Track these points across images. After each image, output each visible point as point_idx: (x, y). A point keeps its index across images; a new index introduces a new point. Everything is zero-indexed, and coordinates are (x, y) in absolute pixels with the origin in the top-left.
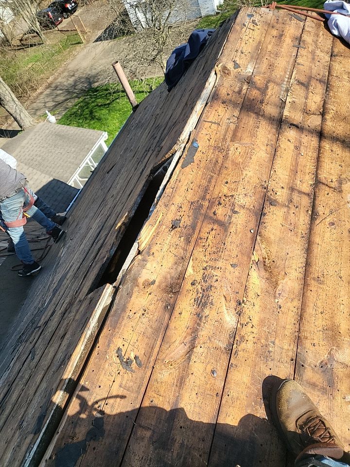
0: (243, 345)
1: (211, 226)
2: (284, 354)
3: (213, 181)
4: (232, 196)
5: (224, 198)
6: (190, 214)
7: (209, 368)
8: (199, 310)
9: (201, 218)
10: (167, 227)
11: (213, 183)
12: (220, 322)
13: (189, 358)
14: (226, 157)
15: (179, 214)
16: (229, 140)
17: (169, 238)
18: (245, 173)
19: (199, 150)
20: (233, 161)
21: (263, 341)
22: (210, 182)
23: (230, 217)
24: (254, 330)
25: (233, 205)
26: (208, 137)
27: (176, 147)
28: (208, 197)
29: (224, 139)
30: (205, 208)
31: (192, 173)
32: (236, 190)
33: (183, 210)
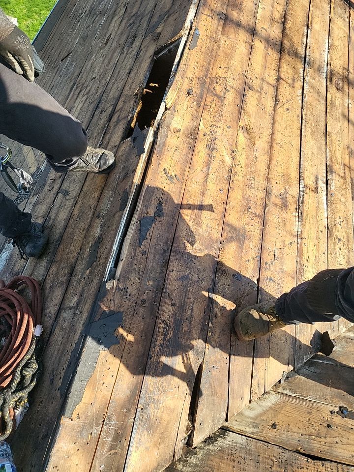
0: (236, 177)
1: (213, 98)
2: (260, 186)
3: (212, 64)
4: (225, 78)
5: (219, 78)
6: (199, 87)
7: (218, 188)
8: (209, 152)
9: (206, 91)
10: (184, 93)
11: (212, 66)
12: (222, 162)
13: (206, 181)
14: (219, 47)
15: (191, 85)
16: (220, 33)
17: (186, 101)
18: (232, 62)
19: (200, 37)
20: (223, 51)
21: (248, 176)
22: (209, 64)
23: (224, 93)
24: (242, 169)
25: (226, 85)
26: (205, 28)
27: (182, 32)
28: (209, 75)
29: (217, 32)
30: (208, 83)
31: (197, 55)
32: (227, 74)
33: (193, 82)
